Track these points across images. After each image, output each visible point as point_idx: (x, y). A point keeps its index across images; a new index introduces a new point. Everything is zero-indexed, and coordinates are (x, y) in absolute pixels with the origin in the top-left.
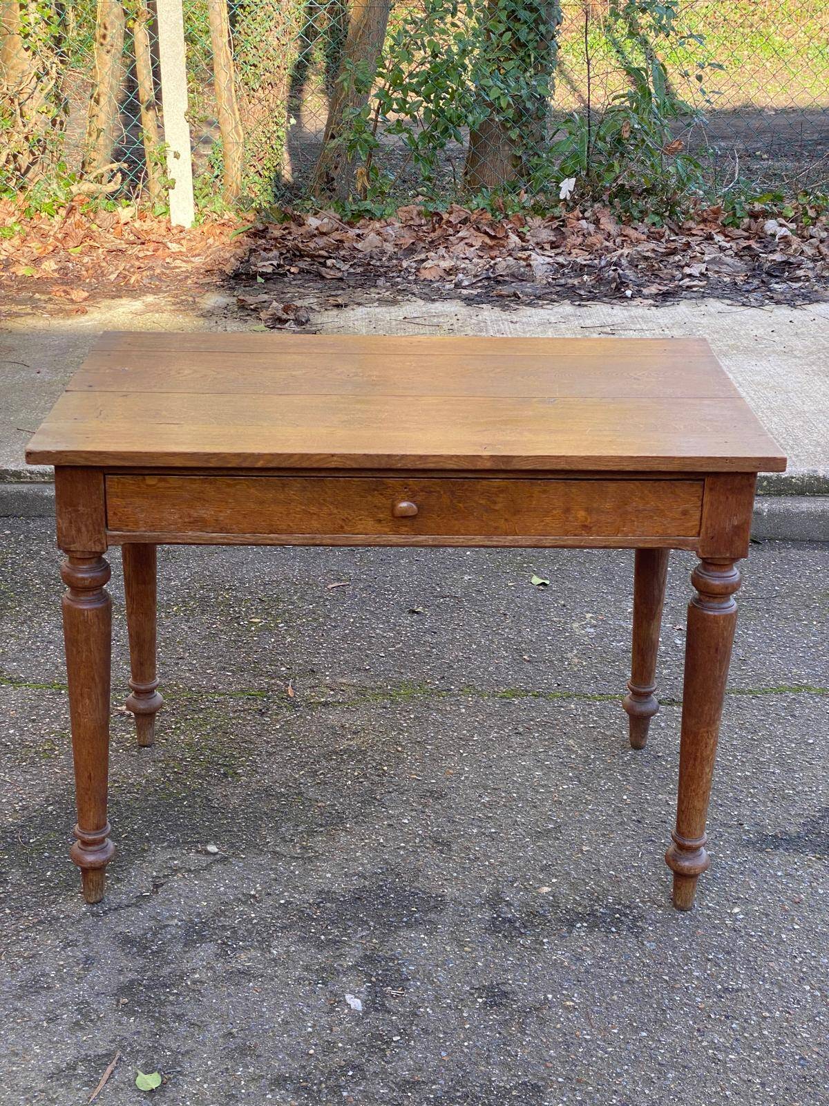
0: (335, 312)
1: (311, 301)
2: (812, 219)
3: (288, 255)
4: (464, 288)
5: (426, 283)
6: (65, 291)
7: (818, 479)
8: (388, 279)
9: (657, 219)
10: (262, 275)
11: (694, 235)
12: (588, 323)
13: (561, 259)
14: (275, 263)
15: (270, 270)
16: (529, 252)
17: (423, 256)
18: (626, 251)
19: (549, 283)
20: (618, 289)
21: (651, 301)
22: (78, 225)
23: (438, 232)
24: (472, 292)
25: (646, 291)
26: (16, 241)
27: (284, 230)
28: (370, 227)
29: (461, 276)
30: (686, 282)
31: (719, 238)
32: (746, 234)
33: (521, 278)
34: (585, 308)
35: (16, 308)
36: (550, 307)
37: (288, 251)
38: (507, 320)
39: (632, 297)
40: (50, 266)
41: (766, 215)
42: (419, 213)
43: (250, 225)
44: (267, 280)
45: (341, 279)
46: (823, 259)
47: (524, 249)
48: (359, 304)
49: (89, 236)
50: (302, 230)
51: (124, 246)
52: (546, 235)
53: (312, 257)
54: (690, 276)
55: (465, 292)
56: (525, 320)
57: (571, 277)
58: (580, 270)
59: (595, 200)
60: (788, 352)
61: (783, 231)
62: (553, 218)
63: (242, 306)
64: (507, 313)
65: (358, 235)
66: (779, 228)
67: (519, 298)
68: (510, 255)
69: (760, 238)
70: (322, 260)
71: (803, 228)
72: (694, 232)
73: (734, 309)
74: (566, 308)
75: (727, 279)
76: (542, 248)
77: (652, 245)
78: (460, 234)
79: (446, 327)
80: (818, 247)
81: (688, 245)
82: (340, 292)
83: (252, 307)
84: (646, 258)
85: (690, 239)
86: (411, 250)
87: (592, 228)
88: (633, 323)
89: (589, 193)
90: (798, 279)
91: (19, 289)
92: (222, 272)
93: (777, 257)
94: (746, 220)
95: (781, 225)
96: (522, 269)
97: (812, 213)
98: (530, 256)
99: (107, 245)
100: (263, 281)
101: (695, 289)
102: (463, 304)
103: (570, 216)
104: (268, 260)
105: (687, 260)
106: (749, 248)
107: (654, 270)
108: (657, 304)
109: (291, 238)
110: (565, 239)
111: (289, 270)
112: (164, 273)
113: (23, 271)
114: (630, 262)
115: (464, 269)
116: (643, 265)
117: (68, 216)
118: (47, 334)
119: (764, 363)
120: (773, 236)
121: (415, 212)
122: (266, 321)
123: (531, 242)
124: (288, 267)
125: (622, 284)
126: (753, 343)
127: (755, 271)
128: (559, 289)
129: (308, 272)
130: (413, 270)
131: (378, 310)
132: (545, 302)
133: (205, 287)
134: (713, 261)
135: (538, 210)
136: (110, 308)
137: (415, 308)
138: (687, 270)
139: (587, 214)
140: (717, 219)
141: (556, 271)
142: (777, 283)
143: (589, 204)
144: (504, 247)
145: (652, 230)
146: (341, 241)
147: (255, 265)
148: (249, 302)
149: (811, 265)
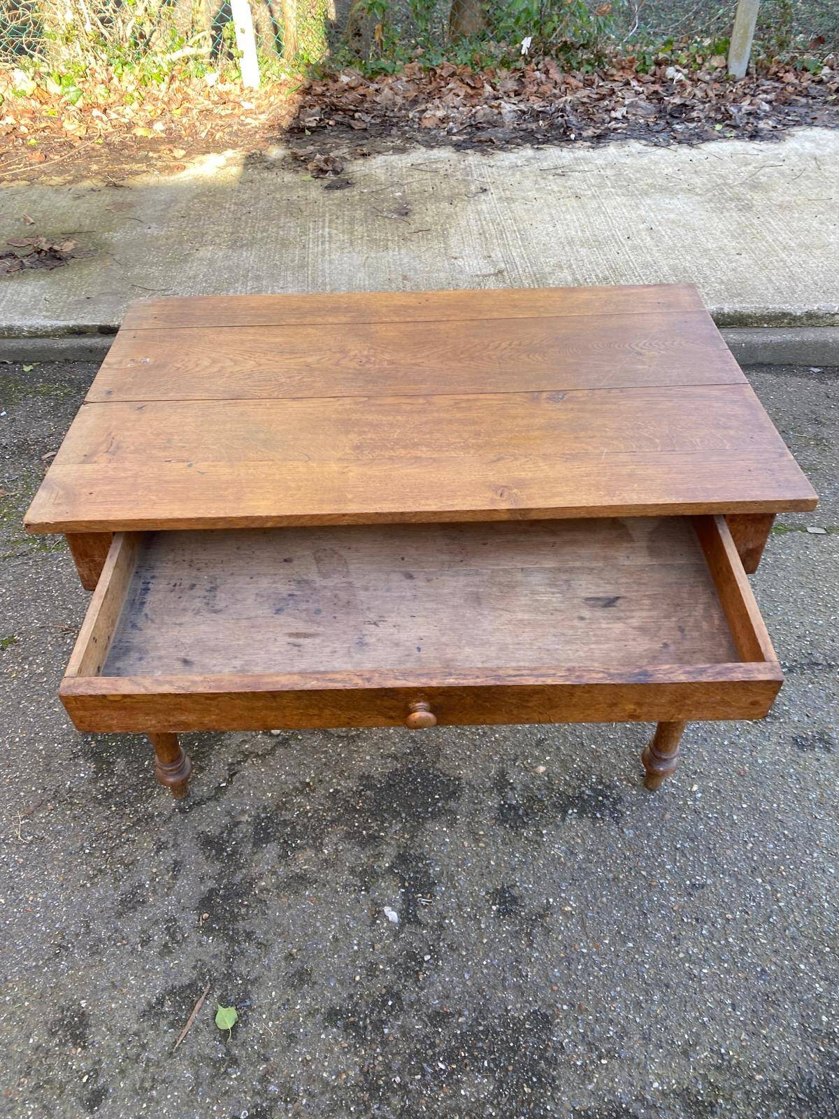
0: (361, 161)
1: (344, 151)
2: (699, 64)
3: (327, 110)
4: (454, 135)
5: (426, 131)
6: (170, 150)
7: (723, 315)
8: (400, 128)
9: (589, 68)
10: (309, 128)
11: (615, 81)
12: (545, 165)
13: (522, 106)
14: (318, 118)
15: (314, 124)
16: (499, 101)
17: (423, 107)
18: (569, 98)
19: (515, 128)
20: (565, 133)
21: (589, 144)
22: (178, 90)
23: (434, 84)
24: (459, 138)
25: (584, 134)
26: (136, 106)
27: (324, 86)
28: (385, 82)
29: (451, 124)
30: (613, 125)
31: (634, 83)
32: (653, 79)
33: (494, 124)
34: (542, 151)
35: (135, 167)
36: (516, 150)
37: (327, 107)
38: (485, 164)
39: (576, 140)
40: (159, 126)
41: (668, 63)
42: (420, 69)
43: (299, 84)
44: (313, 132)
45: (365, 130)
46: (710, 101)
47: (497, 98)
48: (379, 153)
49: (186, 98)
50: (337, 86)
51: (211, 106)
52: (511, 85)
53: (344, 111)
54: (616, 119)
55: (454, 138)
56: (499, 164)
57: (530, 122)
58: (537, 115)
59: (546, 54)
60: (691, 190)
61: (679, 76)
62: (516, 70)
63: (295, 157)
64: (486, 157)
65: (377, 90)
66: (676, 74)
67: (494, 143)
68: (486, 103)
69: (663, 82)
70: (351, 114)
71: (693, 73)
72: (616, 79)
73: (649, 149)
74: (528, 152)
75: (642, 121)
76: (508, 96)
77: (587, 92)
78: (450, 86)
79: (442, 172)
80: (705, 91)
81: (613, 92)
82: (365, 141)
83: (302, 158)
84: (584, 103)
85: (614, 85)
86: (415, 102)
87: (543, 77)
88: (577, 164)
89: (542, 49)
90: (692, 120)
91: (138, 149)
92: (280, 127)
93: (677, 100)
94: (653, 68)
95: (678, 71)
96: (495, 117)
97: (699, 60)
98: (500, 104)
99: (199, 107)
100: (310, 133)
101: (619, 131)
102: (452, 149)
103: (528, 68)
104: (313, 116)
105: (613, 104)
106: (656, 92)
107: (589, 115)
108: (594, 145)
109: (329, 94)
110: (524, 87)
111: (328, 123)
112: (239, 130)
113: (140, 132)
114: (572, 107)
115: (453, 117)
116: (581, 109)
117: (170, 83)
118: (157, 189)
119: (675, 201)
120: (672, 80)
121: (417, 69)
122: (312, 172)
123: (501, 92)
124: (327, 121)
125: (567, 128)
126: (665, 182)
127: (661, 113)
128: (522, 133)
129: (342, 124)
130: (417, 120)
131: (393, 158)
132: (513, 146)
133: (269, 140)
134: (632, 105)
135: (505, 63)
136: (201, 163)
137: (419, 155)
138: (613, 114)
139: (540, 66)
140: (632, 67)
141: (520, 118)
142: (678, 124)
143: (541, 57)
144: (481, 95)
145: (586, 77)
146: (364, 95)
147: (304, 121)
148: (300, 154)
149: (701, 107)
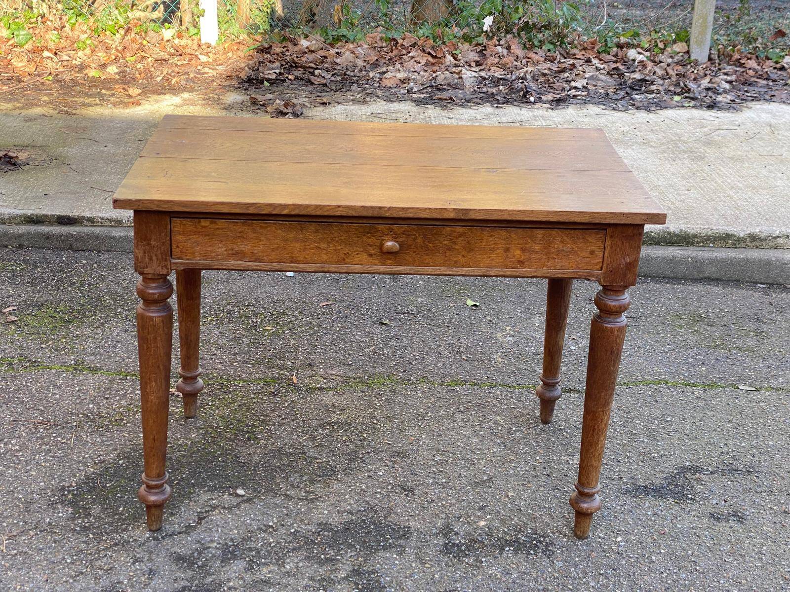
0: (321, 108)
1: (304, 100)
2: (661, 49)
3: (287, 66)
4: (414, 93)
5: (387, 89)
6: (124, 89)
7: (670, 234)
8: (359, 86)
9: (551, 47)
10: (268, 80)
11: (578, 59)
12: (504, 120)
13: (483, 74)
14: (277, 71)
15: (274, 77)
16: (460, 68)
17: (384, 69)
18: (530, 69)
19: (475, 91)
20: (524, 96)
21: (548, 106)
22: (133, 41)
23: (395, 52)
24: (419, 96)
25: (544, 98)
26: (88, 51)
27: (283, 48)
28: (346, 47)
29: (412, 84)
30: (573, 92)
31: (595, 61)
32: (615, 59)
33: (455, 87)
34: (501, 109)
35: (88, 100)
36: (476, 108)
37: (287, 63)
38: (445, 117)
39: (535, 102)
40: (112, 70)
41: (629, 46)
42: (381, 39)
43: (259, 44)
44: (271, 84)
45: (325, 85)
46: (669, 78)
47: (457, 66)
48: (339, 103)
49: (141, 48)
50: (296, 48)
51: (167, 57)
52: (473, 56)
53: (305, 68)
54: (575, 88)
55: (415, 96)
56: (458, 116)
57: (491, 87)
58: (497, 82)
59: (507, 32)
60: (646, 143)
61: (640, 58)
62: (478, 44)
63: (254, 102)
64: (446, 111)
65: (337, 53)
66: (638, 55)
67: (454, 101)
68: (447, 70)
69: (625, 62)
70: (312, 70)
71: (655, 56)
72: (577, 57)
73: (607, 112)
74: (488, 109)
75: (602, 91)
76: (470, 65)
77: (549, 65)
78: (411, 54)
79: (402, 120)
80: (666, 69)
81: (574, 65)
82: (324, 94)
83: (261, 103)
84: (544, 75)
85: (575, 62)
86: (375, 65)
87: (505, 52)
88: (535, 120)
89: (504, 27)
90: (652, 92)
91: (90, 87)
92: (238, 77)
93: (637, 76)
94: (615, 49)
95: (639, 53)
96: (456, 81)
97: (661, 45)
98: (461, 71)
99: (155, 56)
100: (269, 85)
101: (579, 97)
102: (413, 104)
103: (490, 43)
104: (273, 69)
105: (573, 76)
106: (617, 69)
107: (550, 84)
108: (552, 107)
109: (288, 54)
110: (486, 59)
111: (287, 77)
112: (195, 77)
113: (93, 73)
114: (533, 77)
115: (414, 79)
116: (542, 79)
117: (125, 35)
118: (112, 119)
119: (630, 151)
120: (634, 60)
121: (378, 38)
122: (271, 114)
123: (462, 61)
124: (287, 75)
125: (527, 92)
126: (621, 136)
127: (621, 86)
128: (482, 95)
129: (301, 79)
130: (378, 80)
131: (353, 107)
132: (473, 104)
133: (225, 88)
134: (592, 78)
135: (467, 38)
136: (157, 101)
137: (379, 106)
138: (573, 84)
139: (502, 42)
140: (593, 48)
141: (480, 83)
142: (637, 94)
143: (503, 35)
144: (442, 64)
145: (548, 54)
146: (325, 57)
147: (263, 73)
148: (259, 99)
149: (661, 82)
